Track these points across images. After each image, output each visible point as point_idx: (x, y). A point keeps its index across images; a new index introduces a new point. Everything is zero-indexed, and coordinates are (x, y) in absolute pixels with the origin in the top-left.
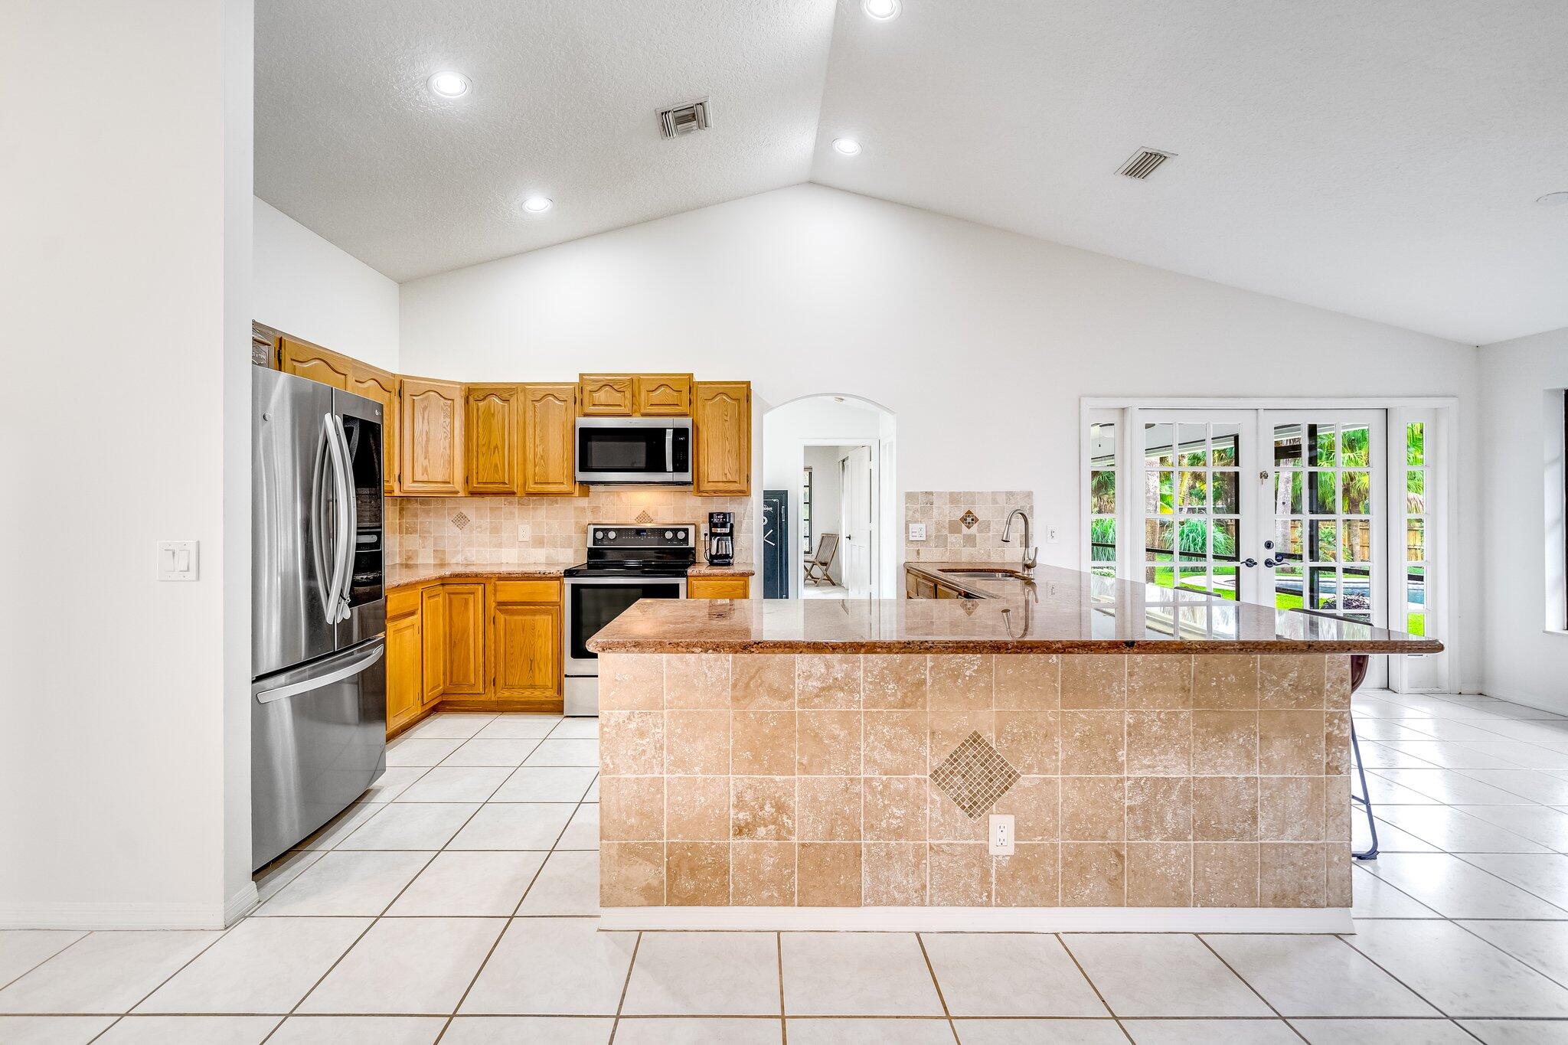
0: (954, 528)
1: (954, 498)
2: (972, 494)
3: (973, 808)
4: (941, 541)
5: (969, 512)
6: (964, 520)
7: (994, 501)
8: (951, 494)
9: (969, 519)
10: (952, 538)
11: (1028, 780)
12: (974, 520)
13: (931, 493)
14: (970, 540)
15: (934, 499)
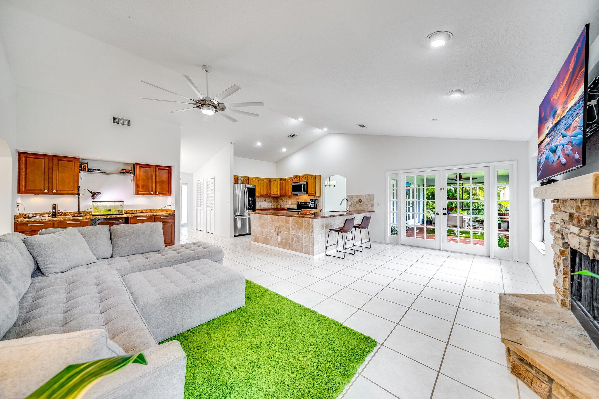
0: (357, 203)
1: (357, 196)
2: (361, 195)
3: (277, 235)
4: (355, 206)
5: (360, 199)
6: (359, 201)
7: (366, 197)
8: (357, 195)
9: (360, 201)
10: (357, 205)
11: (282, 232)
12: (361, 201)
13: (353, 195)
14: (360, 206)
15: (353, 196)
